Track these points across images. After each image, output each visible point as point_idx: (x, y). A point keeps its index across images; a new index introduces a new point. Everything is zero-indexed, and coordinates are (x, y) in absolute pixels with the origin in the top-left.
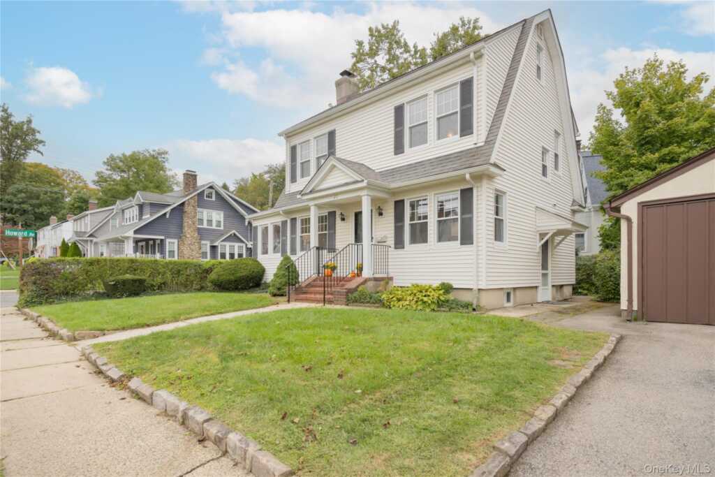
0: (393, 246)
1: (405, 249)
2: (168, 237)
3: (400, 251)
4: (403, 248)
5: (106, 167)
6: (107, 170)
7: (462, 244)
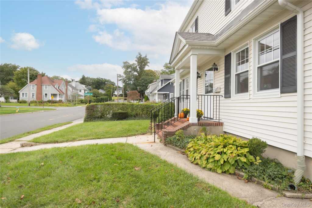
0: (223, 95)
1: (232, 98)
2: (171, 93)
3: (228, 101)
4: (230, 97)
5: (164, 68)
6: (164, 69)
7: (282, 92)
